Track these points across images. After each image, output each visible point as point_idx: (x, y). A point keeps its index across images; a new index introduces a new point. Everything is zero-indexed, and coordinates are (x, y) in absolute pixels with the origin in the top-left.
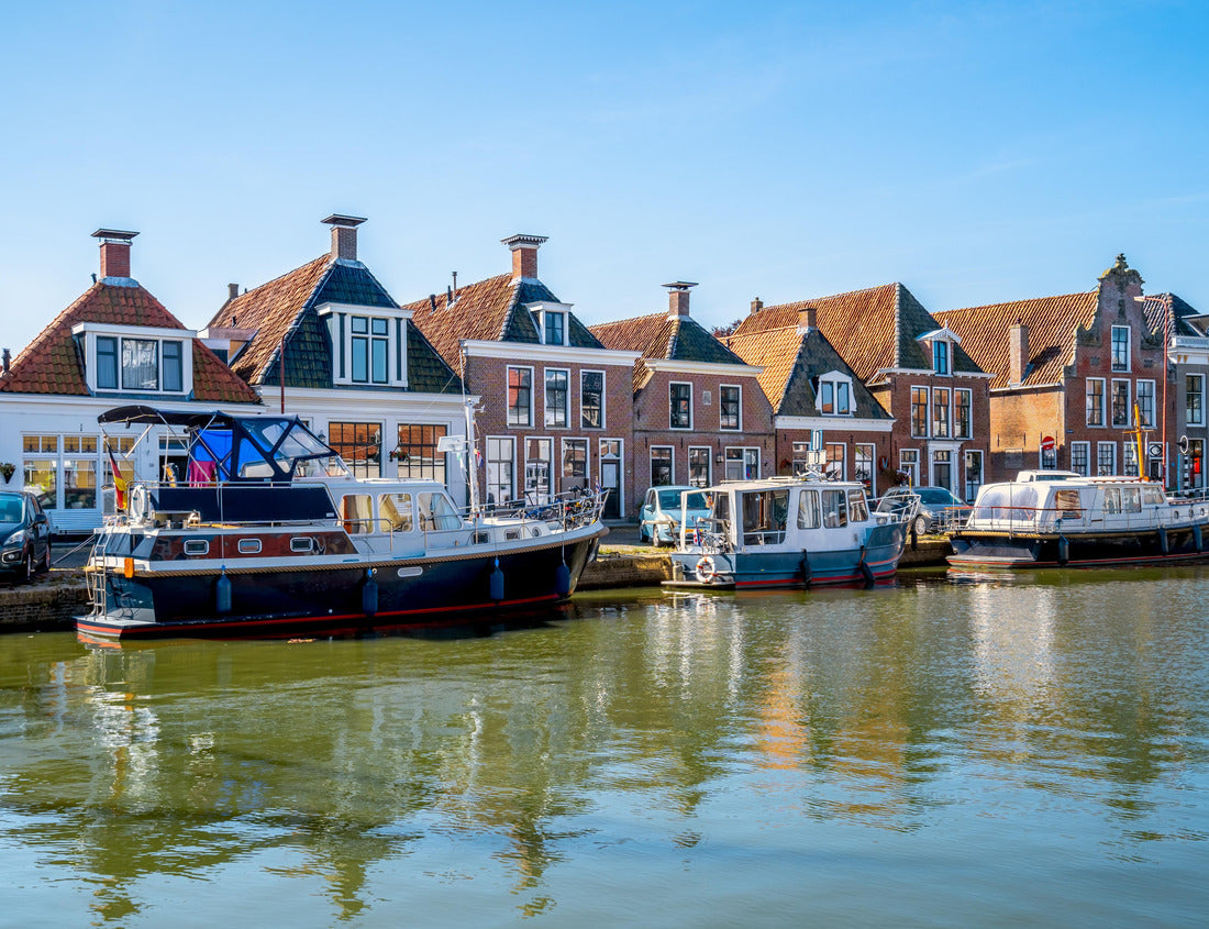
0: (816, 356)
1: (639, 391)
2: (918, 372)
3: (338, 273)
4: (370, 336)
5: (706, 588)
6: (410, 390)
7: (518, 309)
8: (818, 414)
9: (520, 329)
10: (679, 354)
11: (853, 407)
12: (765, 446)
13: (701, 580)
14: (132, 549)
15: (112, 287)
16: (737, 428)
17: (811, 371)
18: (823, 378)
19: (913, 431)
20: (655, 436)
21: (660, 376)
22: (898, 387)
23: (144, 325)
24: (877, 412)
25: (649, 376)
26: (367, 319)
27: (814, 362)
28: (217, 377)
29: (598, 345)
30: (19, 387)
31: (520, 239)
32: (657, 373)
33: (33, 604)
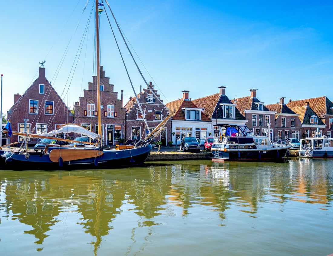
0: (309, 112)
1: (276, 119)
2: (331, 115)
3: (222, 97)
4: (229, 109)
5: (307, 157)
6: (236, 119)
7: (253, 104)
8: (310, 124)
9: (254, 107)
10: (283, 112)
11: (317, 123)
12: (300, 130)
13: (306, 156)
14: (224, 147)
15: (186, 101)
16: (294, 127)
17: (308, 115)
18: (311, 117)
19: (330, 128)
20: (279, 128)
21: (280, 116)
22: (327, 118)
23: (192, 108)
24: (322, 124)
25: (278, 117)
26: (229, 106)
27: (309, 113)
28: (204, 117)
29: (268, 110)
30: (175, 119)
31: (253, 90)
32: (279, 116)
33: (203, 155)
